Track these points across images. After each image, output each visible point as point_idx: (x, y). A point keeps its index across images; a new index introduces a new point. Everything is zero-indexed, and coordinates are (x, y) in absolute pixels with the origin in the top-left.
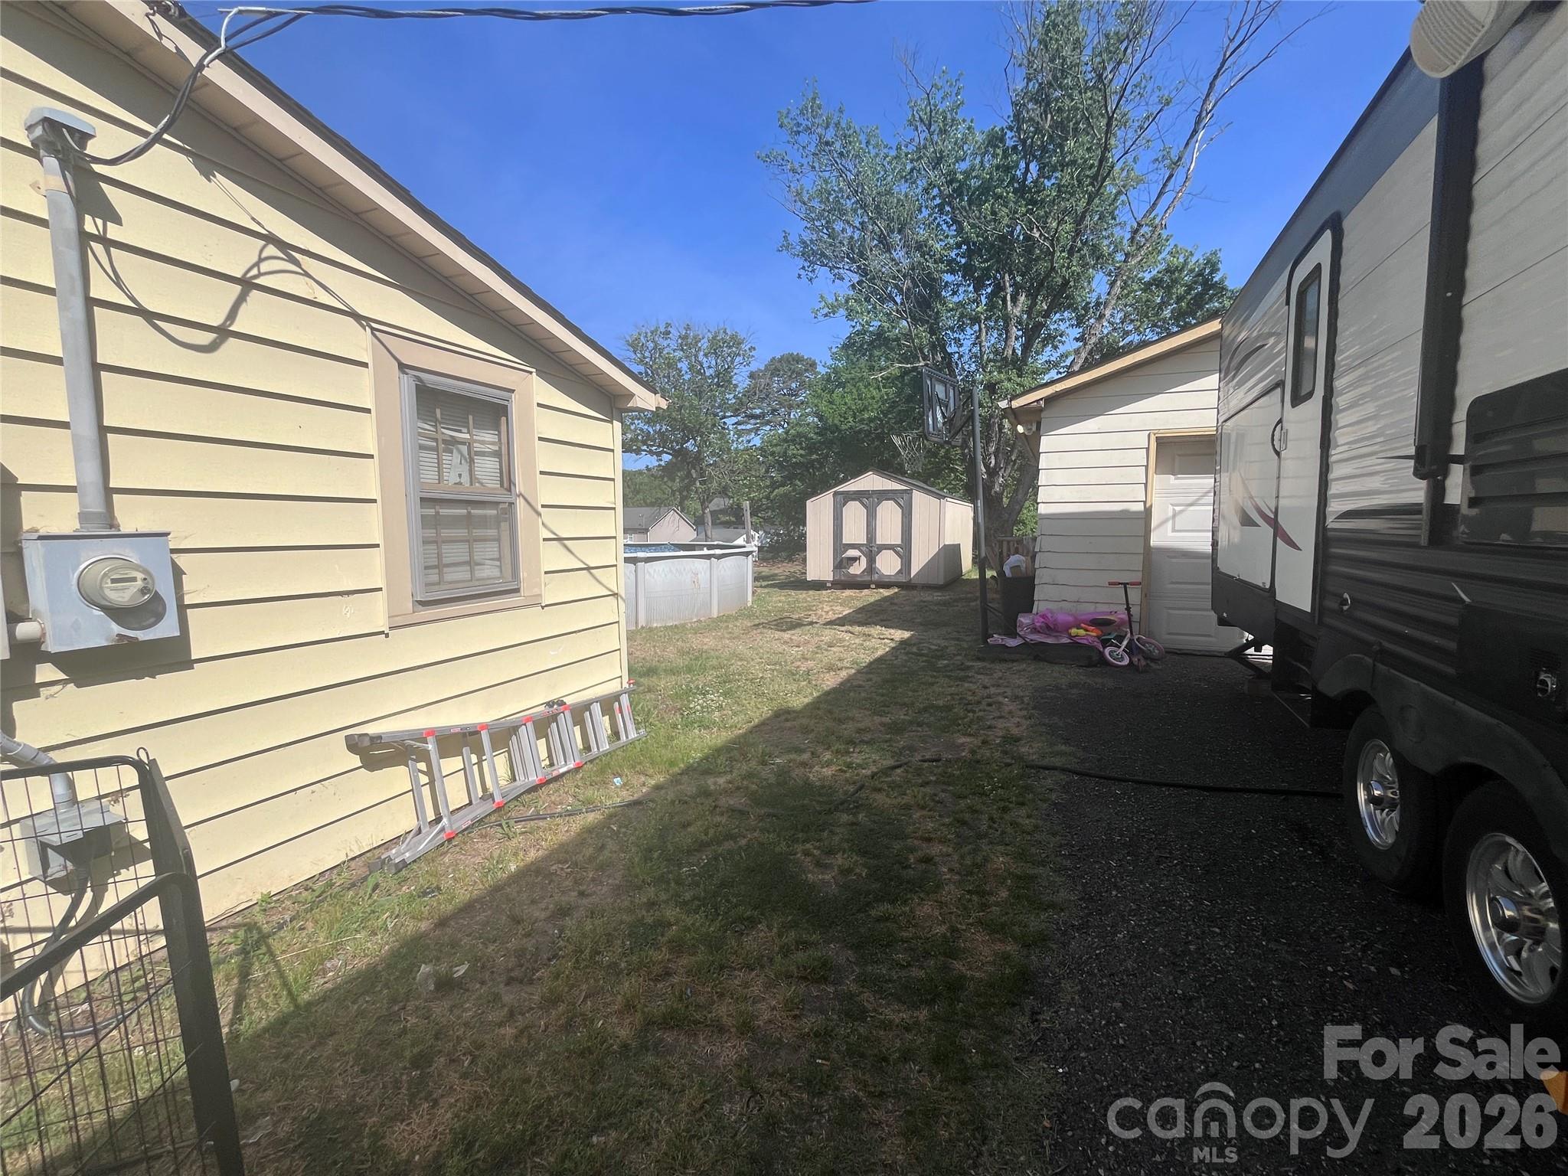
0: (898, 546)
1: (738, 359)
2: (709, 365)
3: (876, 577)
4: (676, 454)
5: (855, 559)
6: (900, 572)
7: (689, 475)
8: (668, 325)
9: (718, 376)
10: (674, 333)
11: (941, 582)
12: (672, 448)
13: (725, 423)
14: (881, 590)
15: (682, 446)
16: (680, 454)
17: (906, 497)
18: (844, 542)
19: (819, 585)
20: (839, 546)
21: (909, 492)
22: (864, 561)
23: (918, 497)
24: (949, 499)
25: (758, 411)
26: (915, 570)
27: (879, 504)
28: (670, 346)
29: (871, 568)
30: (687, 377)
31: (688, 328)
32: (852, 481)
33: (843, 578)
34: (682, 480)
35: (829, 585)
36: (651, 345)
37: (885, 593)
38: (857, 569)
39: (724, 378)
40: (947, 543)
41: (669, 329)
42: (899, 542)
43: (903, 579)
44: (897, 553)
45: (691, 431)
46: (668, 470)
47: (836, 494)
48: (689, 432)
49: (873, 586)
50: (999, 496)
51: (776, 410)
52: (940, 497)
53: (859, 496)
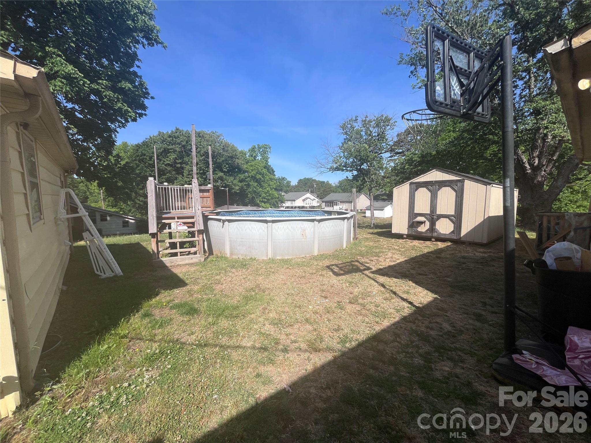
0: (452, 216)
1: (389, 127)
2: (375, 132)
3: (435, 234)
4: (359, 170)
5: (422, 223)
6: (453, 232)
7: (364, 179)
8: (356, 117)
9: (378, 136)
10: (359, 119)
11: (485, 242)
12: (357, 168)
13: (381, 156)
14: (439, 243)
15: (360, 167)
16: (360, 170)
17: (459, 184)
18: (415, 212)
19: (399, 236)
20: (412, 214)
21: (462, 182)
22: (428, 224)
23: (468, 184)
24: (494, 185)
25: (401, 151)
26: (463, 232)
27: (439, 189)
28: (358, 126)
29: (432, 228)
30: (364, 138)
31: (367, 117)
32: (422, 176)
33: (413, 233)
34: (362, 181)
35: (405, 236)
36: (349, 126)
37: (441, 245)
38: (423, 229)
39: (381, 137)
40: (490, 215)
41: (357, 118)
42: (453, 213)
43: (454, 237)
44: (451, 220)
45: (364, 160)
46: (355, 178)
47: (411, 184)
48: (363, 160)
49: (433, 240)
50: (541, 184)
51: (409, 149)
52: (486, 184)
53: (426, 184)
